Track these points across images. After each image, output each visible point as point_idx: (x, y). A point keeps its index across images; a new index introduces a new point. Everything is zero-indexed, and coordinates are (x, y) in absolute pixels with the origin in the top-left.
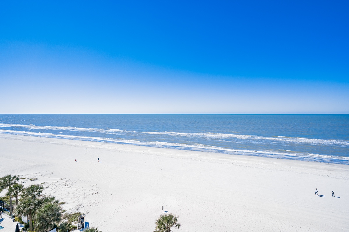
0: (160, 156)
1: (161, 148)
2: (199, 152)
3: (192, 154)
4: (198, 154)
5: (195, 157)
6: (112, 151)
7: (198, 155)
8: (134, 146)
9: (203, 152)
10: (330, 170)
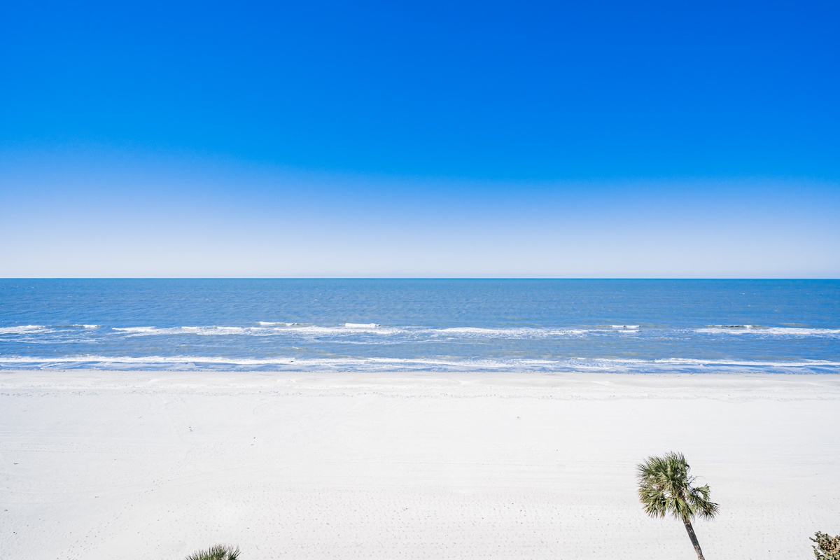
0: (188, 393)
1: (191, 372)
2: (298, 373)
3: (279, 381)
4: (294, 378)
5: (287, 386)
6: (19, 395)
7: (294, 381)
8: (101, 372)
9: (308, 373)
10: (555, 385)
